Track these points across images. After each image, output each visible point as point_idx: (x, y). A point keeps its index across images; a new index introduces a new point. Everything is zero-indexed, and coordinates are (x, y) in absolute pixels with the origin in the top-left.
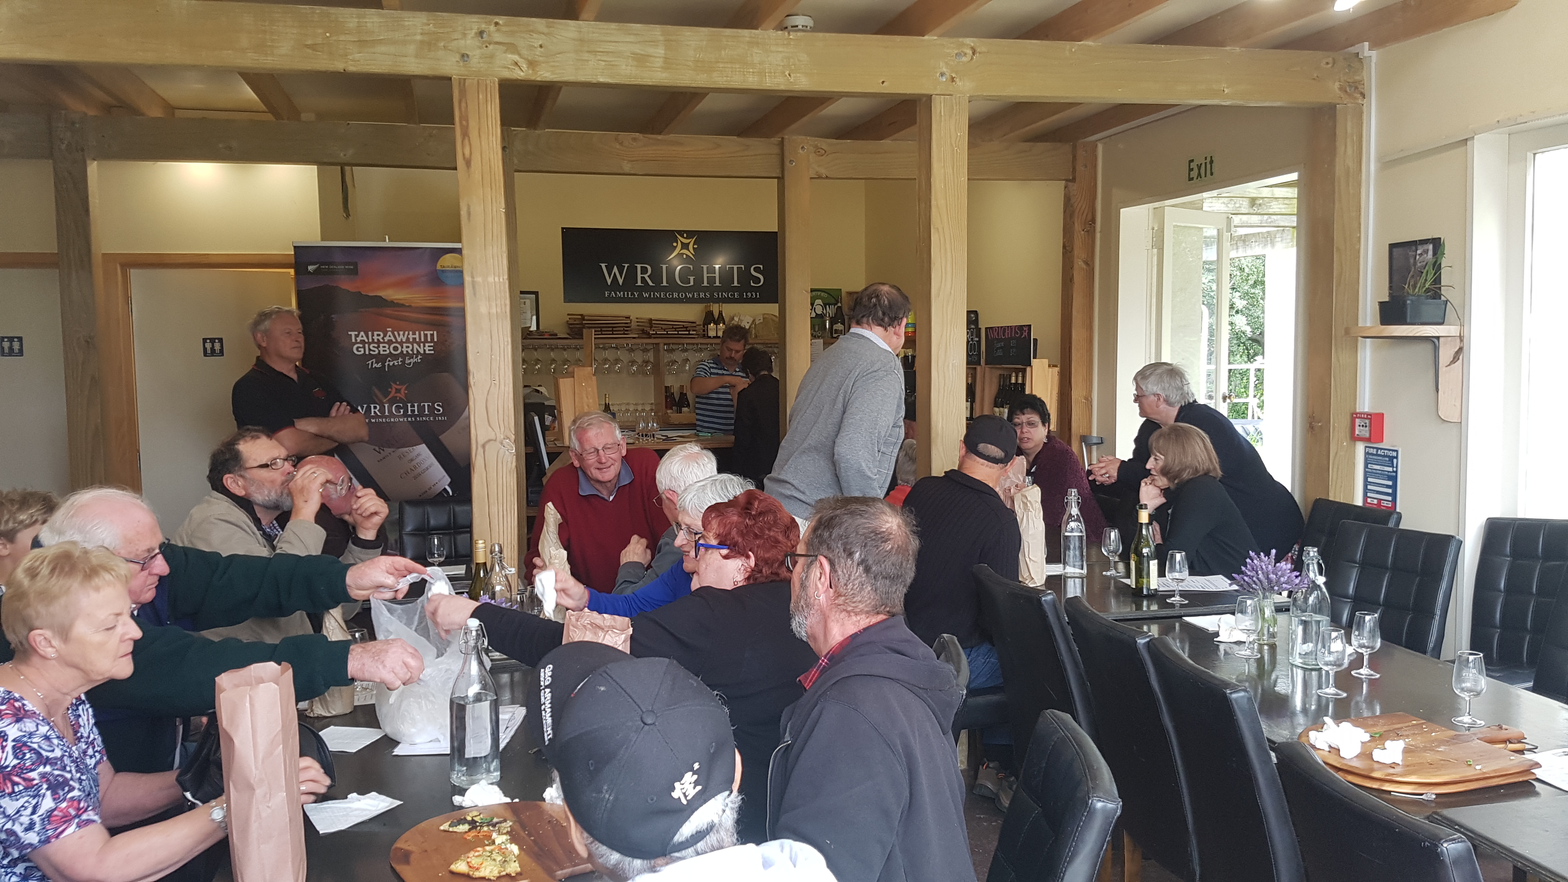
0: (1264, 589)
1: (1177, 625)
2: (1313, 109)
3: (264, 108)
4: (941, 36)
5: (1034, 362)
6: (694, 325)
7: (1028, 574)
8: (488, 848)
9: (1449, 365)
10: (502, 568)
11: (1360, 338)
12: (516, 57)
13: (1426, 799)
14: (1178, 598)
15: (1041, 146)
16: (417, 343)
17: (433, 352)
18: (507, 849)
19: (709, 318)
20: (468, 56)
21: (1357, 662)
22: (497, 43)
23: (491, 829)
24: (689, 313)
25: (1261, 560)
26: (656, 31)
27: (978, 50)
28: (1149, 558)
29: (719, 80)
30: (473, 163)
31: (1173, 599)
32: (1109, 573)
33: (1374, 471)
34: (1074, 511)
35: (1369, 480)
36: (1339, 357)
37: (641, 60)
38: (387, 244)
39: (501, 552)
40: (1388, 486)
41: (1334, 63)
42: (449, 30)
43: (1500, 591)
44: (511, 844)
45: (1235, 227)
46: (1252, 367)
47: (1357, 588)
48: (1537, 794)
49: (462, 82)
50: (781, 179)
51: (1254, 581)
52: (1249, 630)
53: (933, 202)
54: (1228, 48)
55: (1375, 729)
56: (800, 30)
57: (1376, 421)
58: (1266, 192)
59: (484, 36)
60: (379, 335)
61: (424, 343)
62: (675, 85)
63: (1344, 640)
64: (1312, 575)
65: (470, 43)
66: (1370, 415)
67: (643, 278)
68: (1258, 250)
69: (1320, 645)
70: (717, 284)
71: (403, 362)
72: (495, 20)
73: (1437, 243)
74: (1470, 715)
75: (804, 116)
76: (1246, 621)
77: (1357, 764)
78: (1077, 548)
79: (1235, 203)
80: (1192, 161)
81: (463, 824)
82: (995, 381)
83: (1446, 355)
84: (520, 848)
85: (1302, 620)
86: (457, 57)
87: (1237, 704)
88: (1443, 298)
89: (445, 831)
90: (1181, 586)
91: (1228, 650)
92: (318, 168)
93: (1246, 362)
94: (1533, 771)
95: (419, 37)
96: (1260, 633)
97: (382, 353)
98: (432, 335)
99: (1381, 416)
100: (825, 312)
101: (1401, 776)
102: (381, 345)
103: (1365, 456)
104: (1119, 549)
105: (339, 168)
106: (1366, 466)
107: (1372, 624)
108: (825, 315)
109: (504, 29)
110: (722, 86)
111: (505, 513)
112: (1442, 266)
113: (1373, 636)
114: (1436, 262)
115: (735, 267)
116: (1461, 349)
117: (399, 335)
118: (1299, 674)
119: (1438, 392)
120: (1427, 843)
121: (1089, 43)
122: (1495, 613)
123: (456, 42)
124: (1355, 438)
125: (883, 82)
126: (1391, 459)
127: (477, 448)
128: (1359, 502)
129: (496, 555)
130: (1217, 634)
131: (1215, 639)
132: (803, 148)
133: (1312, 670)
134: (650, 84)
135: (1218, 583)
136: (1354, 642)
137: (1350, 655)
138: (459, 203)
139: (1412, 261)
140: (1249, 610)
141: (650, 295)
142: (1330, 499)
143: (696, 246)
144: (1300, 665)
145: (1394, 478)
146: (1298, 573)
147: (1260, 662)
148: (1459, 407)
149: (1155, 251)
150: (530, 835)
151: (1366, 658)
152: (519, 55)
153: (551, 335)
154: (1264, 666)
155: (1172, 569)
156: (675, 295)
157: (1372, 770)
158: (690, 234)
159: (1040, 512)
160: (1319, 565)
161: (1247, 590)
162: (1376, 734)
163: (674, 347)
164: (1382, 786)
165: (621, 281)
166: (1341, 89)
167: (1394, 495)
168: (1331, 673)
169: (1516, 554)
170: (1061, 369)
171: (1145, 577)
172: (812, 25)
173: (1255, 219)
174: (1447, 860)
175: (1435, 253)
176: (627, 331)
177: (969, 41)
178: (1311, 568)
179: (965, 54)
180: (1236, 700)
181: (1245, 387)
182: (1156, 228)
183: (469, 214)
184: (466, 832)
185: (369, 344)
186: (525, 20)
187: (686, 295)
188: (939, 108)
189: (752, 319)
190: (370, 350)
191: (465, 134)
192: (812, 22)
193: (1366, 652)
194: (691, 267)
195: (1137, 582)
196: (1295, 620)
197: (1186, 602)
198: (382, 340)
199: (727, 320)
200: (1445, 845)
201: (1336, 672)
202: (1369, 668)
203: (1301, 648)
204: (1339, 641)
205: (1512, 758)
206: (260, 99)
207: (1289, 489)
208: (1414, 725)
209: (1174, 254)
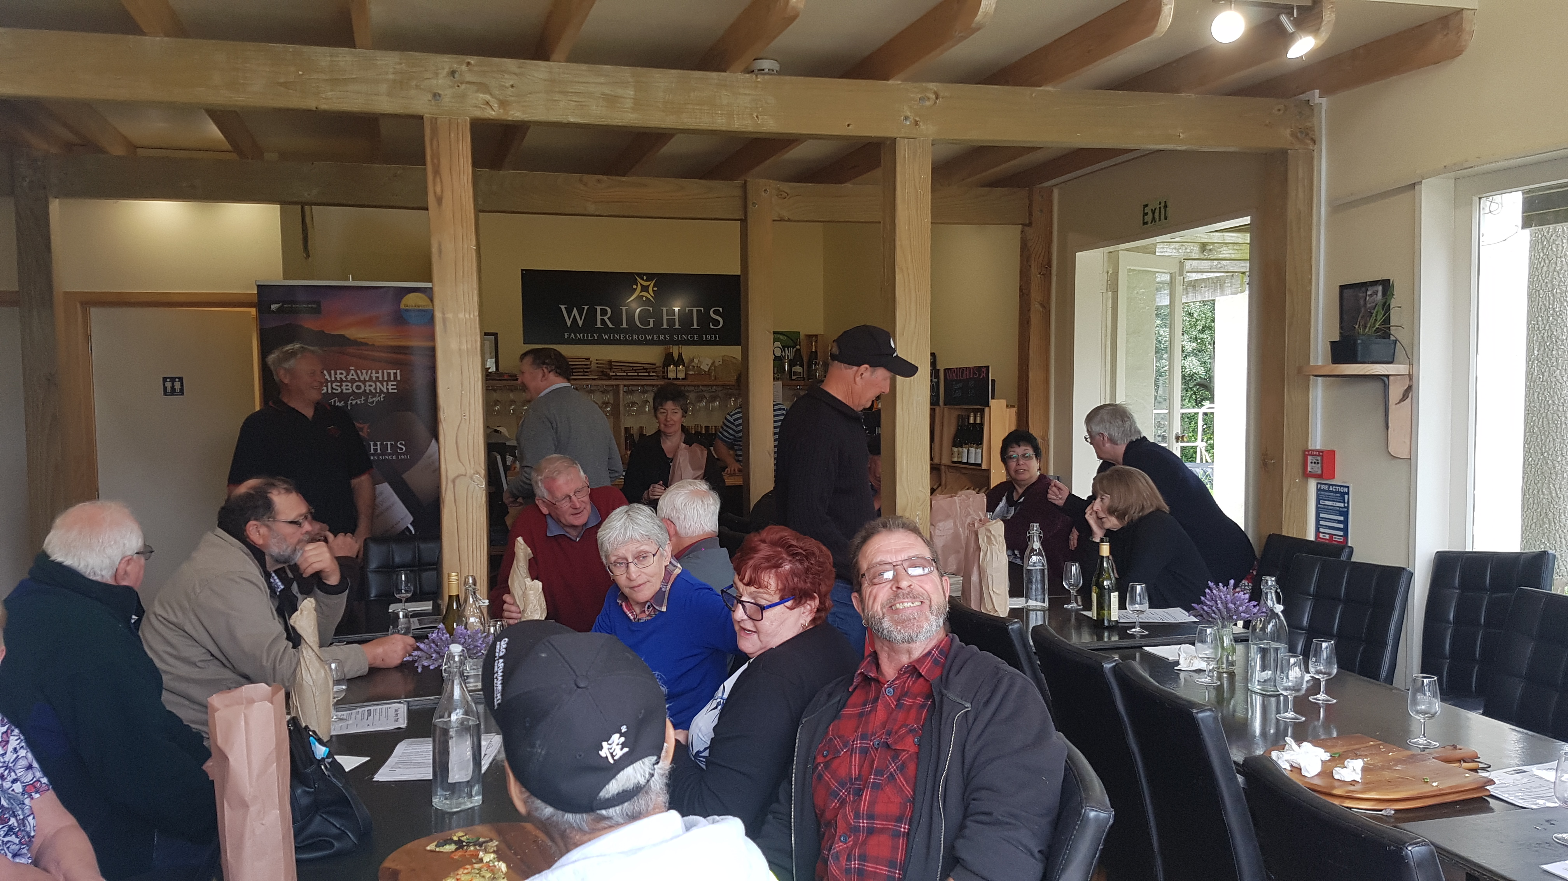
0: (1223, 618)
1: (1138, 655)
2: (1266, 154)
3: (229, 147)
4: (905, 80)
5: (992, 402)
6: (654, 366)
7: (992, 607)
8: (476, 866)
9: (1399, 403)
10: (476, 599)
11: (1312, 377)
12: (488, 97)
13: (1385, 814)
14: (1138, 629)
15: (999, 190)
16: (380, 381)
17: (396, 391)
18: (495, 866)
19: (669, 360)
20: (440, 95)
21: (1315, 687)
22: (468, 83)
23: (478, 848)
24: (650, 355)
25: (1220, 590)
26: (626, 73)
27: (941, 94)
28: (1110, 591)
29: (688, 121)
30: (444, 201)
31: (1133, 630)
32: (1070, 606)
33: (1326, 507)
34: (1036, 545)
35: (1321, 515)
36: (1291, 397)
37: (611, 100)
38: (351, 283)
39: (475, 583)
40: (1339, 522)
41: (1286, 110)
42: (422, 69)
43: (1449, 622)
44: (499, 861)
45: (1188, 272)
46: (1201, 411)
47: (1311, 620)
48: (1491, 810)
49: (434, 121)
50: (744, 221)
51: (1213, 611)
52: (1209, 658)
53: (898, 243)
54: (1183, 94)
55: (1335, 750)
56: (766, 74)
57: (1327, 458)
58: (1217, 237)
59: (456, 76)
60: (341, 374)
61: (387, 381)
62: (645, 126)
63: (1302, 666)
64: (1270, 603)
65: (441, 82)
66: (1322, 452)
67: (602, 320)
68: (1208, 296)
69: (1278, 672)
70: (677, 326)
71: (366, 400)
72: (467, 61)
73: (1386, 285)
74: (1425, 737)
75: (768, 159)
76: (1205, 650)
77: (1317, 781)
78: (1039, 581)
79: (1186, 249)
80: (1146, 206)
81: (450, 844)
82: (954, 422)
83: (1395, 391)
84: (508, 866)
85: (1261, 648)
86: (430, 96)
87: (1203, 722)
88: (1392, 338)
89: (431, 851)
90: (1141, 618)
91: (1188, 678)
92: (281, 208)
93: (1194, 407)
94: (1487, 787)
95: (391, 77)
96: (1219, 662)
97: (344, 391)
98: (395, 374)
99: (1333, 453)
100: (783, 354)
101: (1361, 793)
102: (344, 384)
103: (1317, 493)
104: (1080, 582)
105: (300, 206)
106: (1318, 502)
107: (1328, 652)
108: (784, 358)
109: (476, 69)
110: (692, 127)
111: (475, 547)
112: (1391, 307)
113: (1329, 663)
114: (1385, 303)
115: (695, 310)
116: (1410, 387)
117: (362, 373)
118: (1258, 701)
119: (1388, 429)
120: (1392, 847)
121: (1049, 88)
122: (1445, 644)
123: (427, 81)
124: (1307, 475)
125: (849, 125)
126: (1342, 494)
127: (447, 483)
128: (1311, 537)
129: (470, 586)
130: (1177, 663)
131: (1176, 668)
132: (765, 190)
133: (1270, 696)
134: (620, 124)
135: (1177, 615)
136: (1312, 669)
137: (1307, 682)
138: (430, 240)
139: (1362, 302)
140: (1209, 640)
141: (610, 337)
142: (1283, 534)
143: (655, 289)
144: (1259, 691)
145: (1345, 514)
146: (1256, 603)
147: (1219, 689)
148: (1408, 443)
149: (1110, 293)
150: (516, 854)
151: (1323, 684)
152: (491, 94)
153: (510, 376)
154: (1223, 692)
155: (1133, 602)
156: (635, 337)
157: (1334, 788)
158: (650, 276)
159: (1003, 546)
160: (1277, 593)
161: (1206, 619)
162: (1336, 754)
163: (635, 388)
164: (1343, 802)
165: (580, 323)
166: (1293, 134)
167: (1345, 530)
168: (1290, 698)
169: (1464, 586)
170: (1018, 410)
171: (1106, 609)
172: (778, 69)
173: (1205, 264)
174: (1412, 864)
175: (1384, 294)
176: (587, 372)
177: (932, 86)
178: (1269, 597)
179: (929, 98)
180: (1202, 719)
181: (1193, 431)
182: (1110, 272)
183: (440, 251)
184: (453, 852)
185: (332, 382)
186: (496, 60)
187: (645, 337)
188: (903, 151)
189: (711, 361)
190: (332, 388)
191: (437, 172)
192: (778, 65)
193: (1323, 678)
194: (651, 309)
195: (1098, 614)
196: (1253, 648)
197: (1146, 633)
198: (344, 379)
199: (686, 361)
200: (1410, 848)
201: (1295, 697)
202: (1326, 694)
203: (1259, 675)
204: (1297, 669)
205: (1467, 775)
206: (225, 137)
207: (1242, 526)
208: (1372, 745)
209: (1128, 298)
